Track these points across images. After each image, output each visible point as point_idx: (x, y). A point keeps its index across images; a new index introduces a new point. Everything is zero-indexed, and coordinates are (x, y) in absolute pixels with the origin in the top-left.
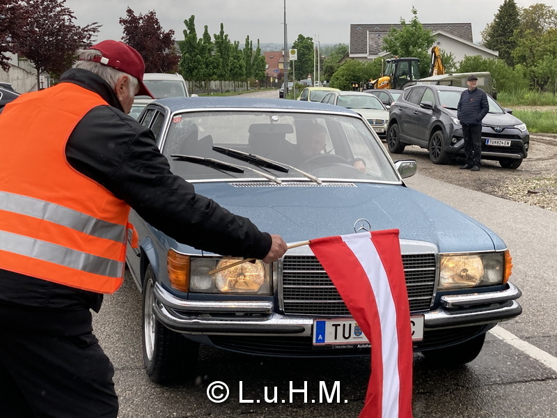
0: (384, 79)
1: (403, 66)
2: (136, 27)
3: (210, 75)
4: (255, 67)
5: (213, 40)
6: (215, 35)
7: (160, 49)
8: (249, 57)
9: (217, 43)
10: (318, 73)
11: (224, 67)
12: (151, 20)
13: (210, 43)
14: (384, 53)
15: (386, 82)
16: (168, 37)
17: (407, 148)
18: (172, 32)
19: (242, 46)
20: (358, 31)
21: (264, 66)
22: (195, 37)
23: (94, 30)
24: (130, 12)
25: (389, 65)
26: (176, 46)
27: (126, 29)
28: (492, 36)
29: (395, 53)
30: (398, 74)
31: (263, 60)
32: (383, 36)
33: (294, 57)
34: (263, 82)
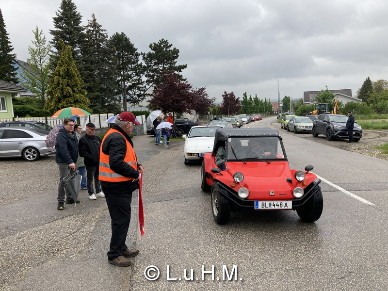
0: (315, 111)
1: (322, 106)
2: (227, 97)
3: (252, 112)
4: (268, 108)
5: (253, 100)
7: (235, 104)
8: (266, 105)
10: (292, 109)
11: (257, 109)
12: (232, 94)
14: (316, 102)
16: (237, 100)
17: (319, 135)
18: (239, 98)
19: (264, 101)
20: (306, 94)
21: (272, 108)
22: (247, 99)
23: (214, 100)
24: (225, 92)
25: (317, 106)
26: (240, 102)
27: (224, 98)
28: (360, 93)
29: (320, 102)
30: (321, 109)
31: (271, 106)
32: (316, 95)
33: (281, 105)
34: (272, 113)
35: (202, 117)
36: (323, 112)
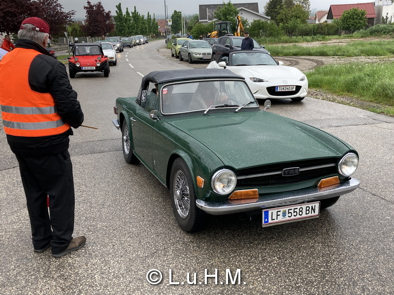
0: (214, 33)
1: (224, 26)
2: (92, 11)
3: (131, 33)
4: (153, 28)
5: (131, 15)
6: (132, 12)
7: (105, 21)
8: (149, 22)
9: (133, 16)
10: (184, 29)
11: (137, 28)
12: (99, 6)
13: (129, 16)
14: (215, 20)
15: (216, 34)
16: (108, 14)
18: (110, 12)
19: (146, 18)
20: (203, 8)
21: (157, 27)
22: (122, 14)
23: (73, 14)
24: (89, 3)
25: (217, 26)
26: (113, 18)
27: (87, 12)
28: (269, 8)
29: (220, 19)
30: (221, 29)
31: (157, 24)
32: (215, 11)
33: (170, 23)
34: (158, 36)
35: (56, 40)
36: (225, 34)
